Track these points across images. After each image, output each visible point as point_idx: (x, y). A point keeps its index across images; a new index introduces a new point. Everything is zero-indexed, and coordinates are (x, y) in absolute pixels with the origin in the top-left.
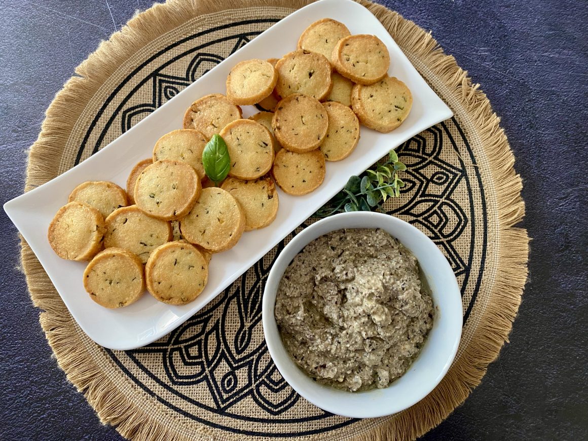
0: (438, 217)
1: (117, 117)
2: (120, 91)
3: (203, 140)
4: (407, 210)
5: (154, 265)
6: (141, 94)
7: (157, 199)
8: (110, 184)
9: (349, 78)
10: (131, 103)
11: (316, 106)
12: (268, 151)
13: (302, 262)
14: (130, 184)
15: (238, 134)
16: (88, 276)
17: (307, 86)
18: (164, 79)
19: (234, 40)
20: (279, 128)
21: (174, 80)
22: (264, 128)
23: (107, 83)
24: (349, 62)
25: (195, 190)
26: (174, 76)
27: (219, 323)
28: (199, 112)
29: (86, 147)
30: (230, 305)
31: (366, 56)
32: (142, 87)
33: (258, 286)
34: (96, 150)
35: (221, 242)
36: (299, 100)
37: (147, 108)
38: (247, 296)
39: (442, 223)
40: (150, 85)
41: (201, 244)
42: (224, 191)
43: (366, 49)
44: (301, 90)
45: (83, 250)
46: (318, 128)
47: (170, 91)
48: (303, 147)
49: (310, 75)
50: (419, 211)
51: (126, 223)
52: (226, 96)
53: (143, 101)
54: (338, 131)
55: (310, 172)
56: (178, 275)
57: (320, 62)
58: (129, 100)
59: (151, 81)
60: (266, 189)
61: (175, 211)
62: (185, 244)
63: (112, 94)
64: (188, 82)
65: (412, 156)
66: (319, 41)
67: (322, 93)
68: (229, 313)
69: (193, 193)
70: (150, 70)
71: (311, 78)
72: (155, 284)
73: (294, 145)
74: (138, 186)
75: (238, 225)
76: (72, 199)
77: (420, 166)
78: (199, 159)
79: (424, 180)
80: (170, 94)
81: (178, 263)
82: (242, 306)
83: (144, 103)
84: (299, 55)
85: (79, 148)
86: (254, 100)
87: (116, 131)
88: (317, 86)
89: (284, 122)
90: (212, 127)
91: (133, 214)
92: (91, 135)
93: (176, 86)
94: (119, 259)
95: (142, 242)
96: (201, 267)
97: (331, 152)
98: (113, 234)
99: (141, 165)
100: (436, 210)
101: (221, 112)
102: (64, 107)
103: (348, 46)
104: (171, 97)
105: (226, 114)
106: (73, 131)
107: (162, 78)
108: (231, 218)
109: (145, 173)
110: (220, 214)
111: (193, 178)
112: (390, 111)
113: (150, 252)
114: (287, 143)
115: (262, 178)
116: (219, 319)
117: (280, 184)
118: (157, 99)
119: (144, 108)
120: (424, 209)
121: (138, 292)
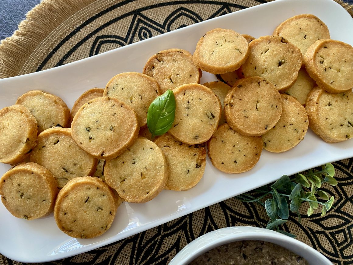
0: (345, 236)
1: (90, 40)
2: (100, 18)
3: (156, 91)
4: (318, 219)
5: (66, 195)
6: (118, 26)
7: (91, 134)
8: (58, 101)
9: (315, 79)
10: (107, 31)
11: (275, 96)
12: (213, 123)
13: (208, 259)
14: (76, 105)
15: (191, 98)
16: (4, 181)
17: (273, 74)
18: (143, 19)
19: (218, 6)
20: (231, 105)
21: (151, 24)
22: (217, 100)
23: (91, 5)
24: (322, 64)
25: (130, 139)
26: (153, 20)
27: (110, 260)
28: (162, 62)
29: (53, 57)
30: (125, 247)
31: (340, 65)
32: (121, 20)
33: (156, 239)
34: (60, 63)
35: (136, 196)
36: (260, 84)
37: (119, 41)
38: (143, 245)
39: (346, 243)
40: (129, 21)
41: (117, 190)
42: (157, 148)
43: (342, 57)
44: (266, 75)
45: (8, 155)
46: (269, 118)
47: (144, 32)
48: (248, 132)
49: (280, 64)
50: (329, 224)
51: (56, 145)
52: (193, 56)
53: (118, 33)
54: (286, 127)
55: (245, 156)
56: (85, 212)
57: (294, 55)
58: (106, 28)
59: (131, 17)
60: (197, 157)
61: (104, 152)
62: (102, 185)
63: (92, 18)
64: (163, 30)
65: (341, 170)
66: (298, 34)
67: (285, 85)
68: (122, 254)
69: (127, 140)
70: (133, 7)
71: (280, 67)
72: (61, 214)
73: (239, 127)
74: (79, 114)
75: (158, 186)
76: (20, 102)
77: (344, 182)
78: (145, 107)
79: (344, 197)
80: (143, 35)
81: (89, 201)
82: (136, 252)
83: (118, 35)
84: (276, 41)
85: (47, 55)
86: (218, 70)
87: (84, 52)
88: (283, 77)
89: (238, 101)
90: (169, 80)
91: (65, 138)
92: (61, 48)
93: (151, 30)
94: (37, 178)
95: (65, 167)
96: (108, 212)
97: (271, 143)
98: (41, 150)
99: (92, 92)
100: (344, 229)
101: (183, 69)
102: (45, 14)
103: (326, 49)
104: (143, 38)
105: (186, 74)
106: (46, 39)
107: (142, 18)
108: (154, 177)
109: (91, 104)
110: (145, 170)
111: (132, 126)
112: (342, 125)
113: (69, 179)
114: (234, 122)
115: (196, 146)
116: (111, 255)
117: (212, 157)
118: (131, 35)
119: (117, 40)
120: (334, 224)
121: (44, 213)
